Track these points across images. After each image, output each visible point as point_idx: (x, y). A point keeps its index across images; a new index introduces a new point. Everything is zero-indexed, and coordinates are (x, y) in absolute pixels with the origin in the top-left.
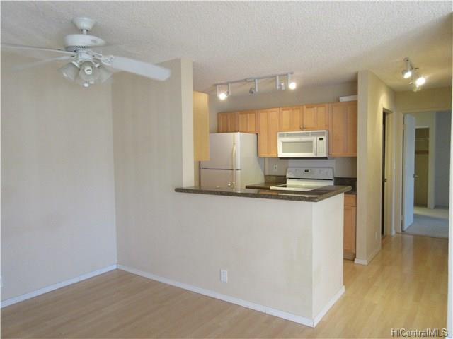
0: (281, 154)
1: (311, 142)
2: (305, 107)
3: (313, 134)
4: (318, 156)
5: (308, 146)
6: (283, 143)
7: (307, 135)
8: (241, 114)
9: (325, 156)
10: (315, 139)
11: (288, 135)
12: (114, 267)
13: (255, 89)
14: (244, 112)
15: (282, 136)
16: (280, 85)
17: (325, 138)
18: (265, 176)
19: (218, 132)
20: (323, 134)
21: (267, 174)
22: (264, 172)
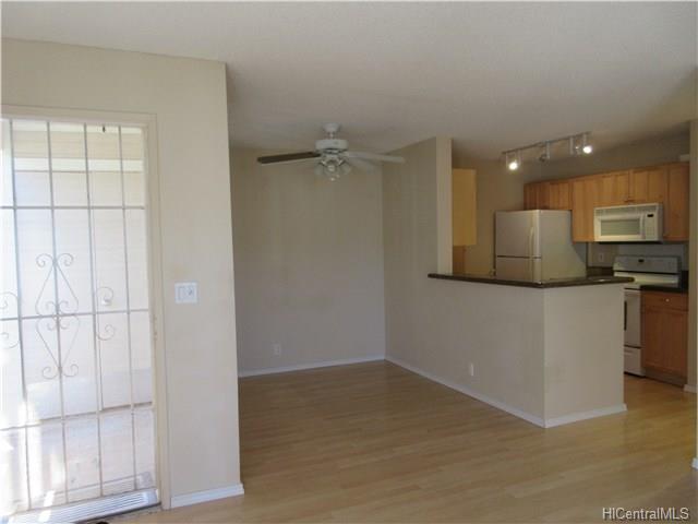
0: (599, 237)
1: (638, 220)
2: (631, 171)
3: (640, 209)
4: (647, 240)
5: (634, 225)
6: (603, 222)
7: (633, 210)
8: (552, 184)
9: (656, 239)
10: (642, 216)
11: (608, 212)
12: (382, 357)
13: (545, 155)
14: (554, 181)
15: (599, 212)
16: (574, 150)
17: (655, 214)
18: (588, 267)
19: (525, 209)
20: (654, 207)
21: (590, 265)
22: (587, 263)
